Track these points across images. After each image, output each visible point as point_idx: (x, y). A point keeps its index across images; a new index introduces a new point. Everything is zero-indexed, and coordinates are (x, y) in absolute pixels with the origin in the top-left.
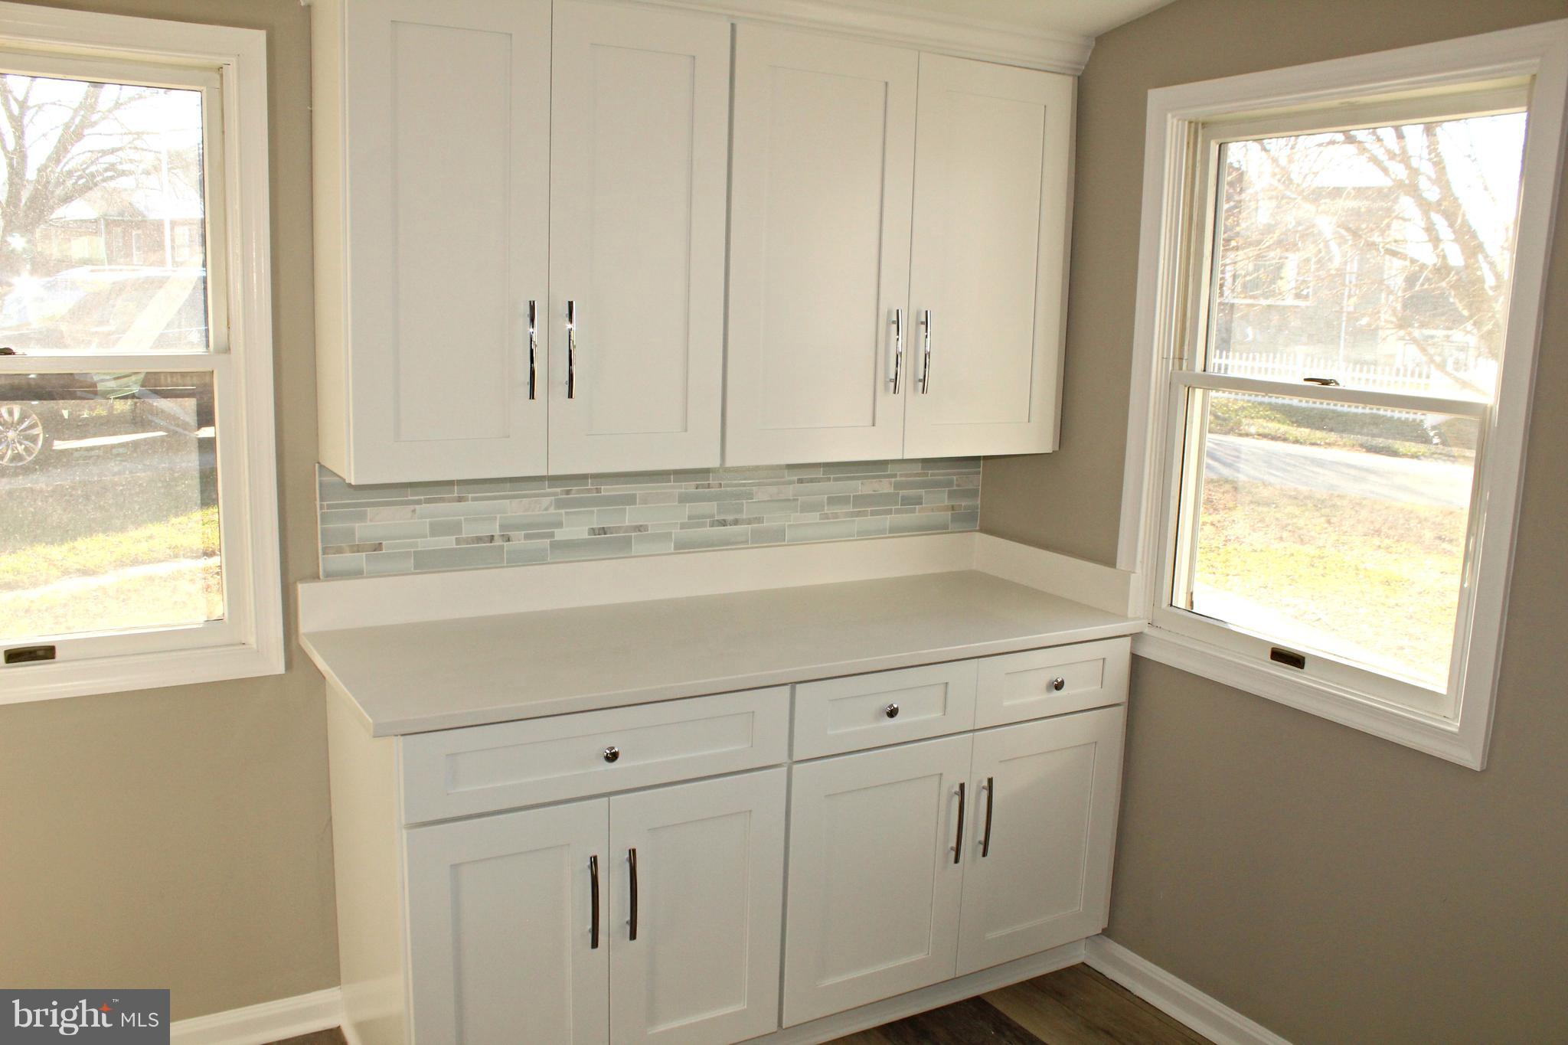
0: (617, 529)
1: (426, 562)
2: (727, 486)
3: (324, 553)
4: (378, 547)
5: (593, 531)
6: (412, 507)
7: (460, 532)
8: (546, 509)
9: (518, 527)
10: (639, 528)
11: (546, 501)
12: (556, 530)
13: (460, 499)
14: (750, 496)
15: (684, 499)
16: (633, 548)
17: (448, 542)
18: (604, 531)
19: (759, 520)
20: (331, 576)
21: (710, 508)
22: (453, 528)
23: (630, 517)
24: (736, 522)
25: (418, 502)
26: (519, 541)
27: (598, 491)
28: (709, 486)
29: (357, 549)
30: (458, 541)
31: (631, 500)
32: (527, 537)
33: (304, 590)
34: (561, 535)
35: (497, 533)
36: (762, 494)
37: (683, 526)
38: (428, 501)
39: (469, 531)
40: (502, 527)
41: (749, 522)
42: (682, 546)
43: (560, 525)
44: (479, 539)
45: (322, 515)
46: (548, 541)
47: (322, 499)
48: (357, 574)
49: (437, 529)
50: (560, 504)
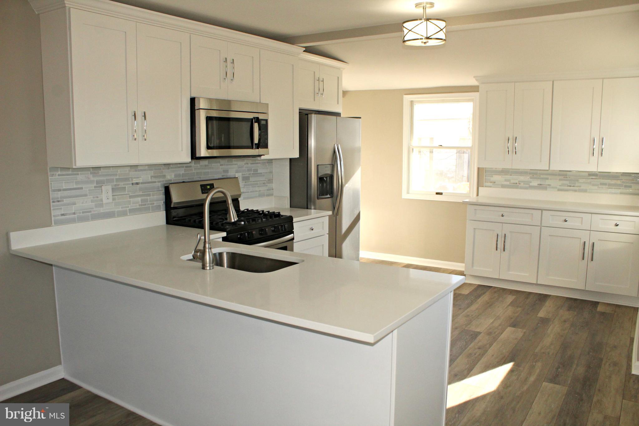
0: (544, 185)
1: (503, 186)
2: (571, 178)
3: (485, 182)
4: (495, 182)
5: (538, 184)
6: (501, 176)
7: (510, 181)
8: (528, 179)
9: (522, 182)
10: (549, 185)
11: (528, 177)
12: (530, 183)
13: (511, 175)
14: (578, 181)
15: (560, 180)
16: (548, 189)
17: (508, 183)
18: (541, 185)
19: (580, 186)
20: (486, 187)
21: (567, 182)
22: (509, 181)
23: (548, 182)
24: (574, 186)
25: (503, 175)
26: (522, 185)
27: (540, 176)
28: (567, 178)
29: (491, 182)
30: (510, 183)
31: (547, 179)
32: (524, 184)
33: (480, 188)
34: (532, 184)
35: (518, 182)
36: (581, 181)
37: (560, 186)
38: (505, 175)
39: (512, 181)
40: (519, 181)
41: (577, 187)
42: (559, 190)
43: (531, 182)
44: (514, 183)
45: (485, 175)
46: (528, 185)
47: (485, 172)
48: (491, 187)
49: (506, 180)
50: (531, 178)
